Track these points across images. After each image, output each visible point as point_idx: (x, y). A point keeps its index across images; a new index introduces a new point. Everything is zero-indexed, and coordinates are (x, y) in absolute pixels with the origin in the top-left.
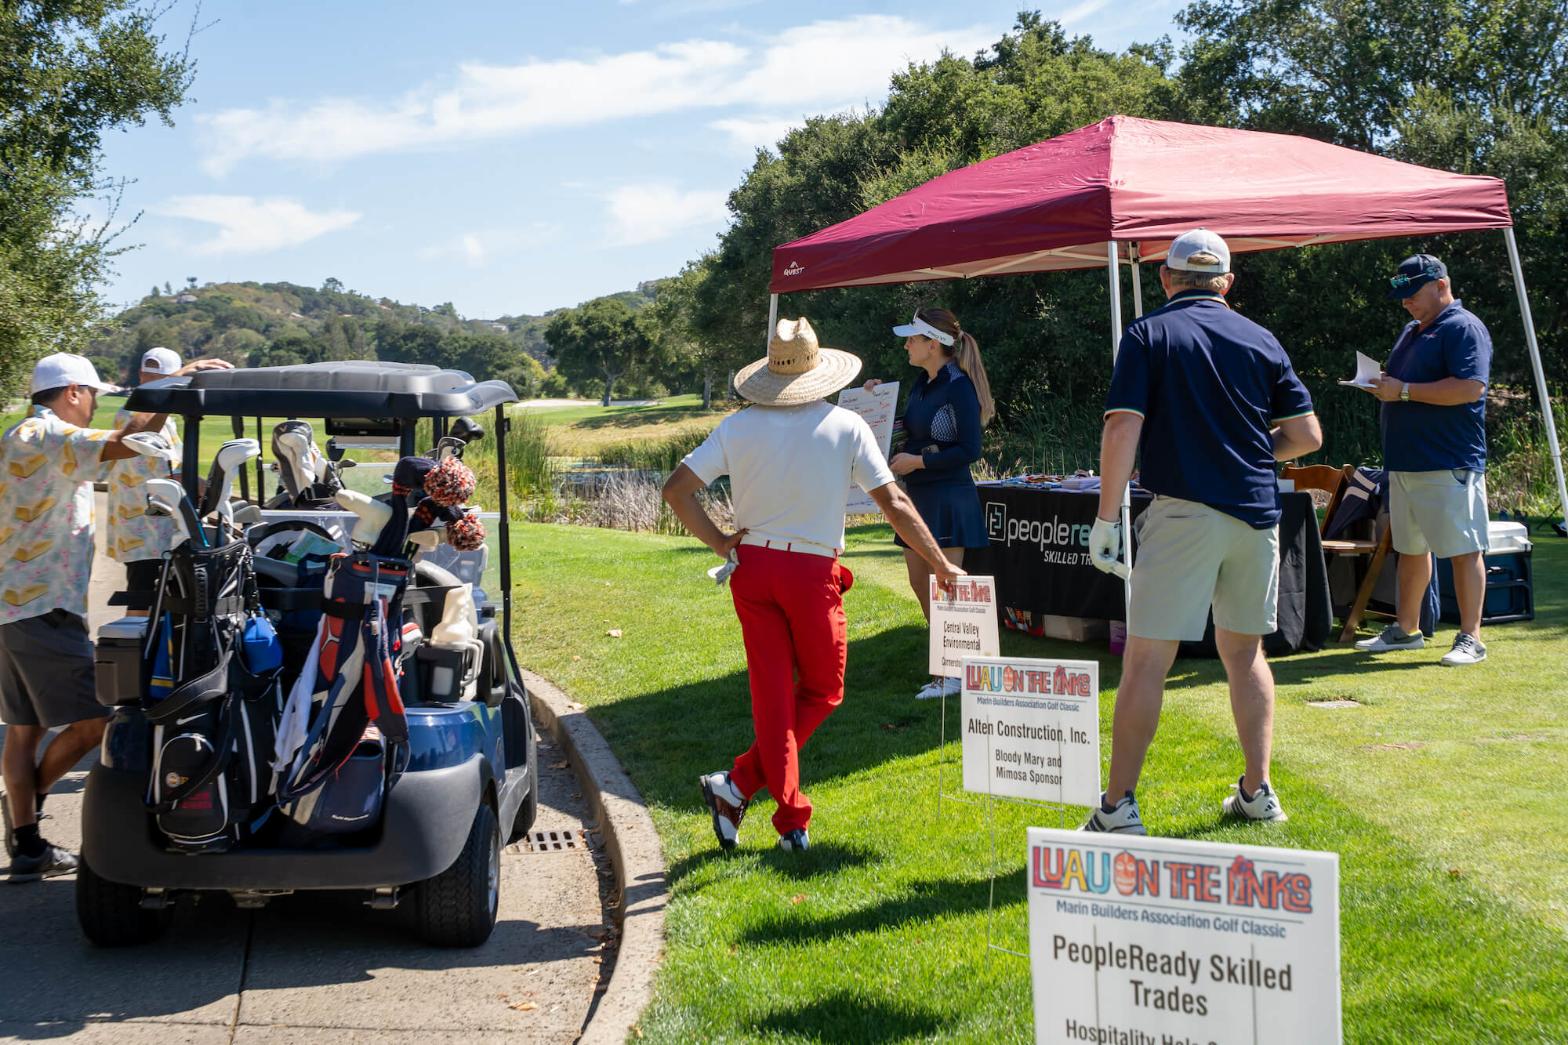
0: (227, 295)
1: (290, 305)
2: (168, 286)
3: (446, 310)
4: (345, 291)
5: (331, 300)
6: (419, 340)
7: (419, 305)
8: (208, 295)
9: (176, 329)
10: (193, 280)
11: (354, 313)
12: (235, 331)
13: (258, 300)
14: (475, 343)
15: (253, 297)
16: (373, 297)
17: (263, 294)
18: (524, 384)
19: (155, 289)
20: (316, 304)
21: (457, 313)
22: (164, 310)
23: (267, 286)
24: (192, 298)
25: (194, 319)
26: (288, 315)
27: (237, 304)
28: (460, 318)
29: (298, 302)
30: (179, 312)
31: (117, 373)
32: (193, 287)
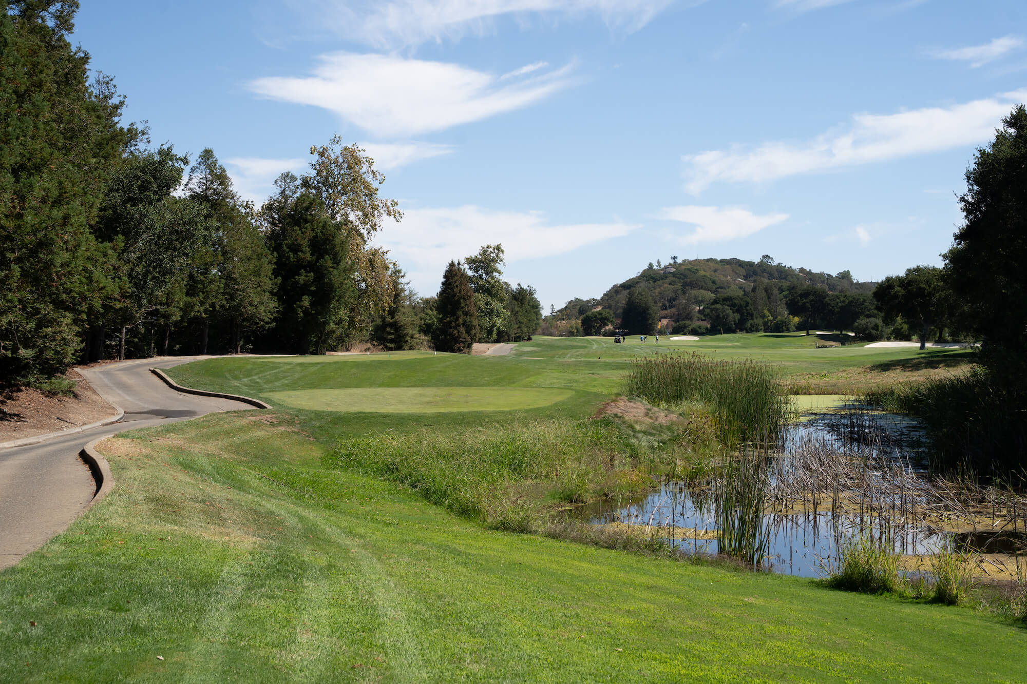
0: (695, 268)
1: (736, 273)
2: (658, 262)
3: (845, 276)
4: (775, 264)
5: (765, 270)
6: (811, 297)
7: (825, 272)
8: (683, 267)
9: (658, 290)
10: (675, 258)
11: (780, 278)
12: (694, 292)
13: (715, 271)
14: (851, 299)
15: (712, 268)
16: (794, 268)
17: (719, 266)
18: (877, 330)
19: (650, 264)
20: (755, 273)
21: (853, 278)
22: (653, 278)
23: (722, 261)
24: (673, 270)
25: (670, 284)
26: (735, 280)
27: (702, 273)
28: (855, 281)
29: (743, 272)
30: (662, 279)
31: (614, 320)
32: (675, 262)
